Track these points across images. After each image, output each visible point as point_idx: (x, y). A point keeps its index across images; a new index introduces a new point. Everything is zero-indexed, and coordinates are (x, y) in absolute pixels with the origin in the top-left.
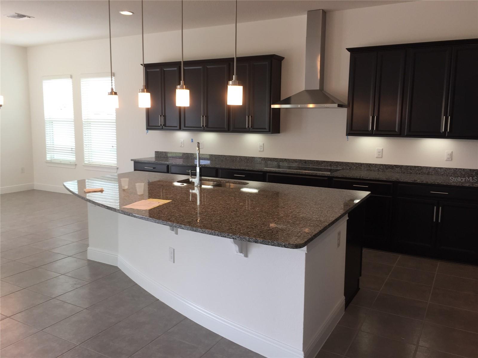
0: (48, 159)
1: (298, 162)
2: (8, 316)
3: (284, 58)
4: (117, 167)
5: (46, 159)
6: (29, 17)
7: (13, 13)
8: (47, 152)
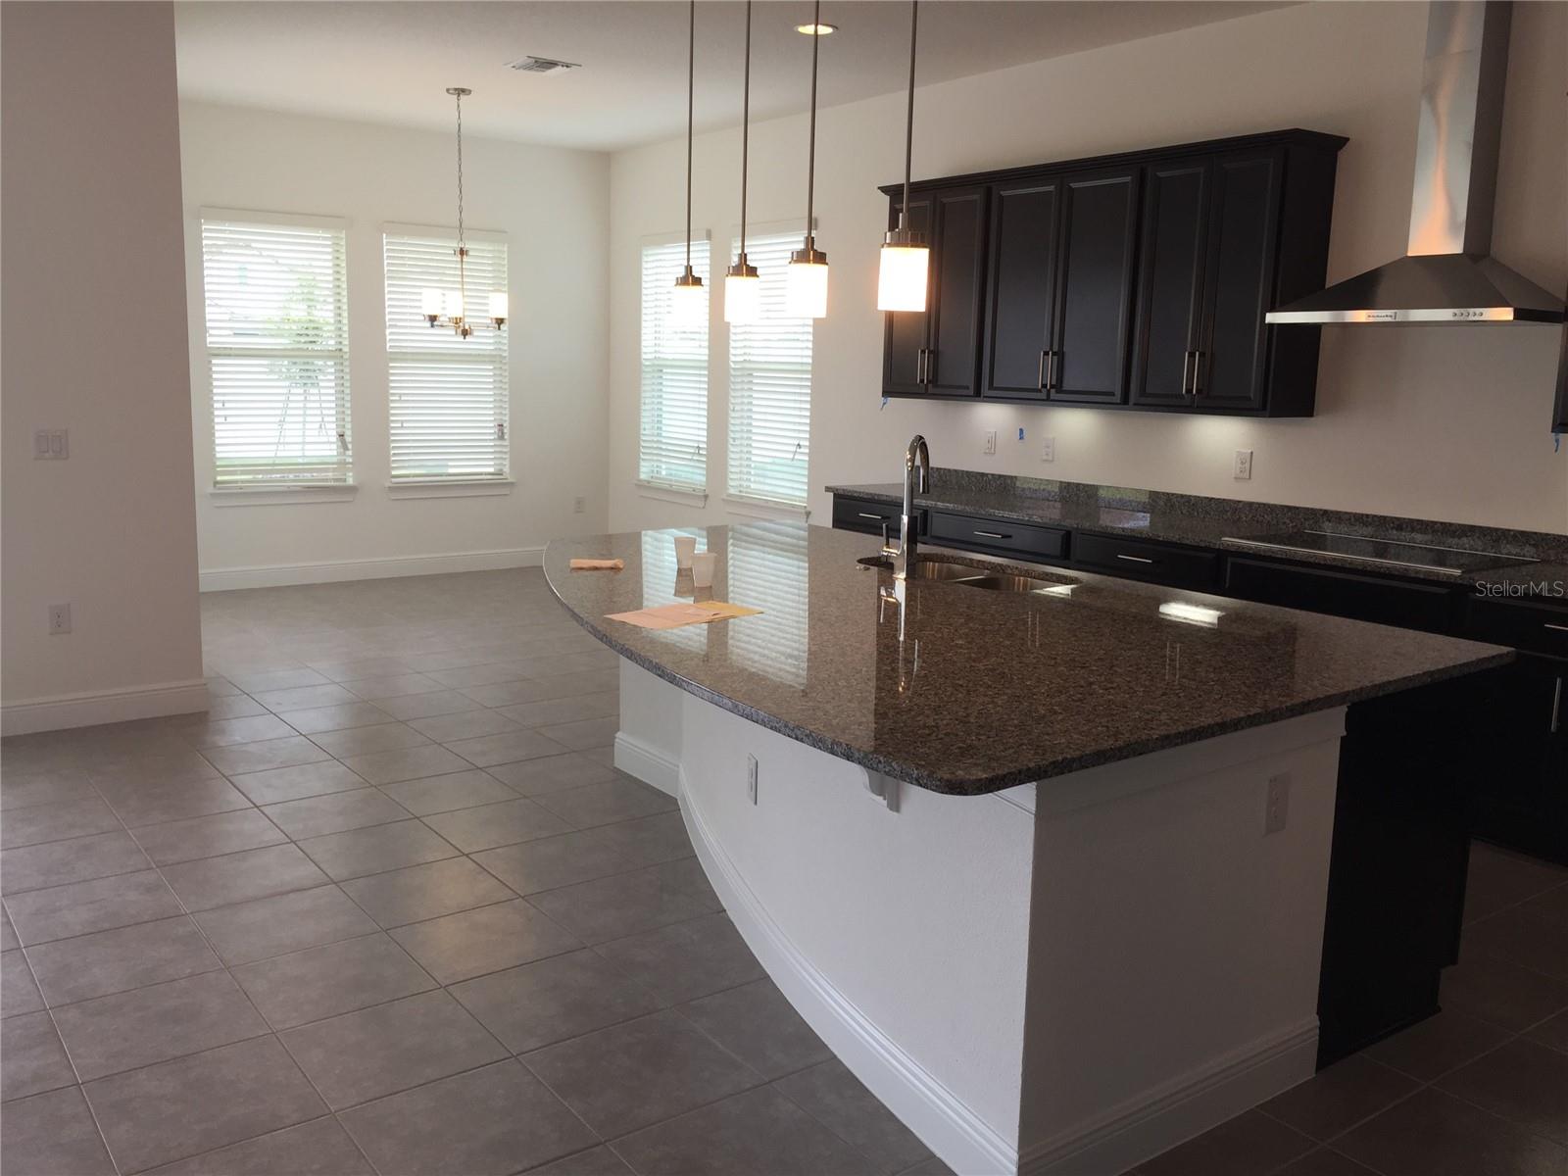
0: (643, 476)
1: (1370, 524)
2: (336, 881)
3: (1347, 140)
4: (808, 509)
5: (639, 476)
6: (567, 67)
7: (522, 60)
8: (642, 456)
